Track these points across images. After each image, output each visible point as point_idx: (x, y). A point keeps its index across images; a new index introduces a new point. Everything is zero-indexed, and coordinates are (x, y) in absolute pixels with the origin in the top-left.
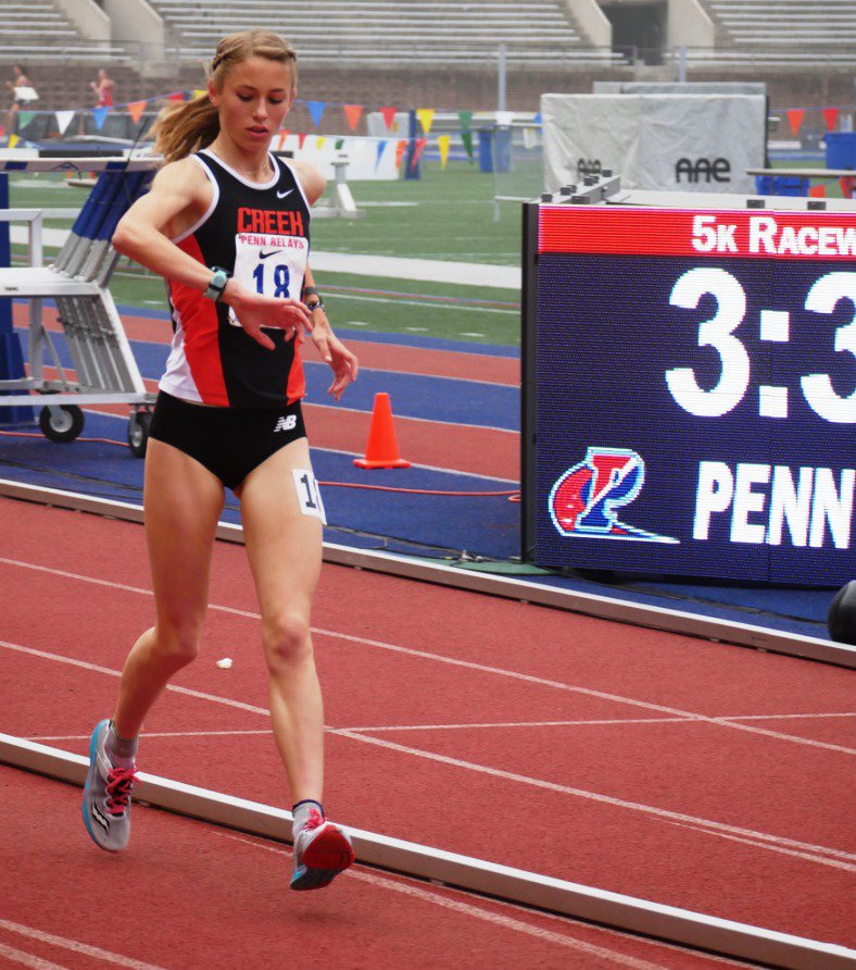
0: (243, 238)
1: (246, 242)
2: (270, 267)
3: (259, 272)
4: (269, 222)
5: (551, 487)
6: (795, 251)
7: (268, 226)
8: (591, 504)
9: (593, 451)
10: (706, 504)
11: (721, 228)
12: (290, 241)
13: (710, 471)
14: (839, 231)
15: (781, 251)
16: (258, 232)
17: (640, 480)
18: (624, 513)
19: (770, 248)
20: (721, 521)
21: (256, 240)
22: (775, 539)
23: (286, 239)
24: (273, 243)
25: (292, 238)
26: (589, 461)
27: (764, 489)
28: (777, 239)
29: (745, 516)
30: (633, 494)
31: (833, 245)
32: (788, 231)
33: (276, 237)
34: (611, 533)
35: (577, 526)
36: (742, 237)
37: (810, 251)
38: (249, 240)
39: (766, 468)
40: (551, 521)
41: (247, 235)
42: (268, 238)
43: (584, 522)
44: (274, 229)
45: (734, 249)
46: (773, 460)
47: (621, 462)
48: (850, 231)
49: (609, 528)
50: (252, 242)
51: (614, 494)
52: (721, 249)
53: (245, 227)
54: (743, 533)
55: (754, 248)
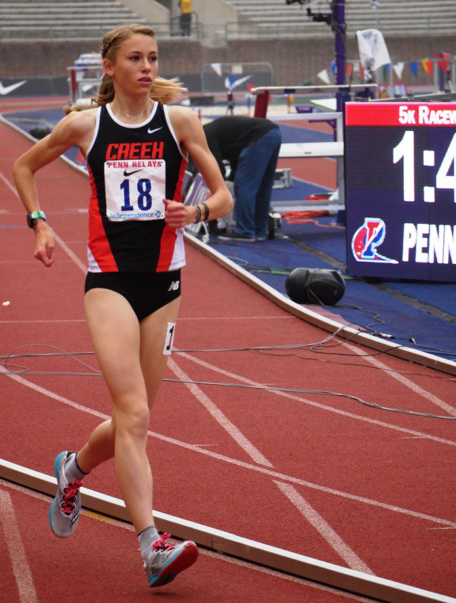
0: (109, 164)
1: (112, 167)
2: (133, 181)
3: (125, 185)
4: (133, 151)
5: (352, 237)
6: (435, 123)
7: (132, 153)
8: (367, 246)
9: (367, 220)
10: (407, 244)
11: (409, 111)
12: (150, 162)
13: (408, 228)
14: (449, 112)
15: (430, 123)
16: (122, 159)
17: (384, 233)
18: (379, 249)
19: (427, 122)
20: (412, 252)
21: (120, 165)
22: (431, 261)
23: (146, 162)
24: (134, 165)
25: (151, 161)
26: (365, 225)
27: (426, 236)
28: (429, 116)
29: (421, 250)
30: (381, 241)
31: (448, 119)
32: (433, 112)
33: (137, 161)
34: (374, 259)
35: (362, 256)
36: (416, 116)
37: (440, 122)
38: (114, 165)
39: (427, 225)
40: (352, 254)
41: (112, 162)
42: (130, 162)
43: (366, 254)
44: (137, 155)
45: (414, 122)
46: (430, 223)
47: (376, 225)
48: (454, 112)
49: (373, 257)
50: (117, 166)
51: (376, 240)
52: (410, 122)
53: (111, 156)
54: (421, 258)
55: (421, 122)
